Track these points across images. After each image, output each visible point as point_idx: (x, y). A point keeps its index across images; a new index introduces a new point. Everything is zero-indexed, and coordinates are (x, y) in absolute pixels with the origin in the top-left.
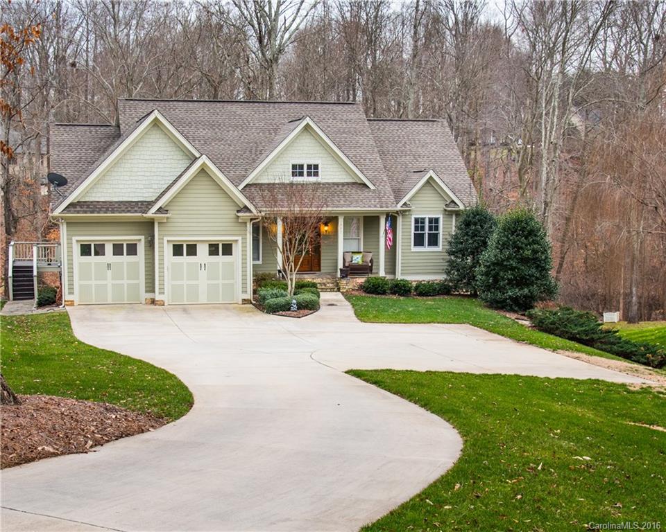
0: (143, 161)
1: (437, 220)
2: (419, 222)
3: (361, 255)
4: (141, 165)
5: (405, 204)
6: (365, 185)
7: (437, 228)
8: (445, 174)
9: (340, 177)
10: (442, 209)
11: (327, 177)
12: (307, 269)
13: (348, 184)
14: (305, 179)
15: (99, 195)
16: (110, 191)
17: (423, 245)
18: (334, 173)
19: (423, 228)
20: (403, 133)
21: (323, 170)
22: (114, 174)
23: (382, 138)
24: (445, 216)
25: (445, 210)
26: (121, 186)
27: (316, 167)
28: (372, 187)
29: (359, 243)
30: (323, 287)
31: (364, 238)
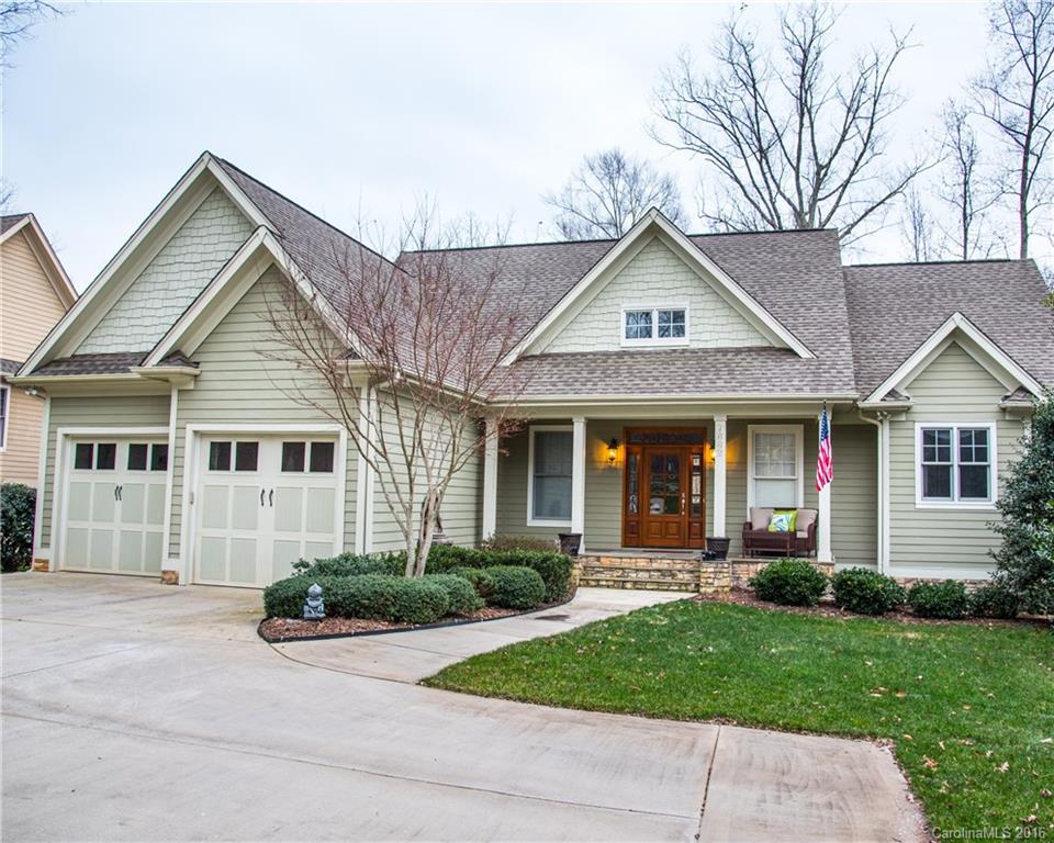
0: (192, 267)
1: (982, 435)
2: (935, 441)
3: (791, 515)
4: (186, 276)
5: (892, 393)
6: (790, 352)
7: (982, 454)
8: (1015, 344)
9: (733, 336)
10: (995, 408)
11: (705, 336)
12: (675, 544)
13: (750, 350)
14: (656, 342)
15: (107, 340)
16: (128, 331)
17: (949, 496)
18: (718, 328)
19: (945, 455)
20: (931, 281)
21: (696, 321)
22: (137, 296)
23: (884, 291)
24: (1003, 425)
25: (1004, 410)
26: (147, 322)
27: (679, 316)
28: (804, 353)
29: (795, 490)
30: (669, 579)
31: (805, 478)
